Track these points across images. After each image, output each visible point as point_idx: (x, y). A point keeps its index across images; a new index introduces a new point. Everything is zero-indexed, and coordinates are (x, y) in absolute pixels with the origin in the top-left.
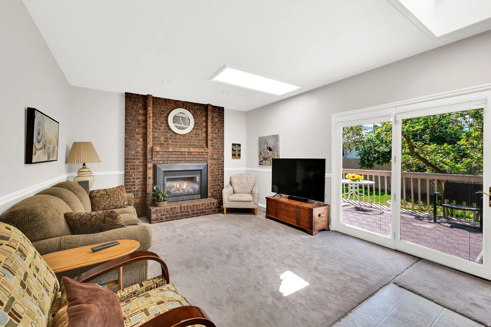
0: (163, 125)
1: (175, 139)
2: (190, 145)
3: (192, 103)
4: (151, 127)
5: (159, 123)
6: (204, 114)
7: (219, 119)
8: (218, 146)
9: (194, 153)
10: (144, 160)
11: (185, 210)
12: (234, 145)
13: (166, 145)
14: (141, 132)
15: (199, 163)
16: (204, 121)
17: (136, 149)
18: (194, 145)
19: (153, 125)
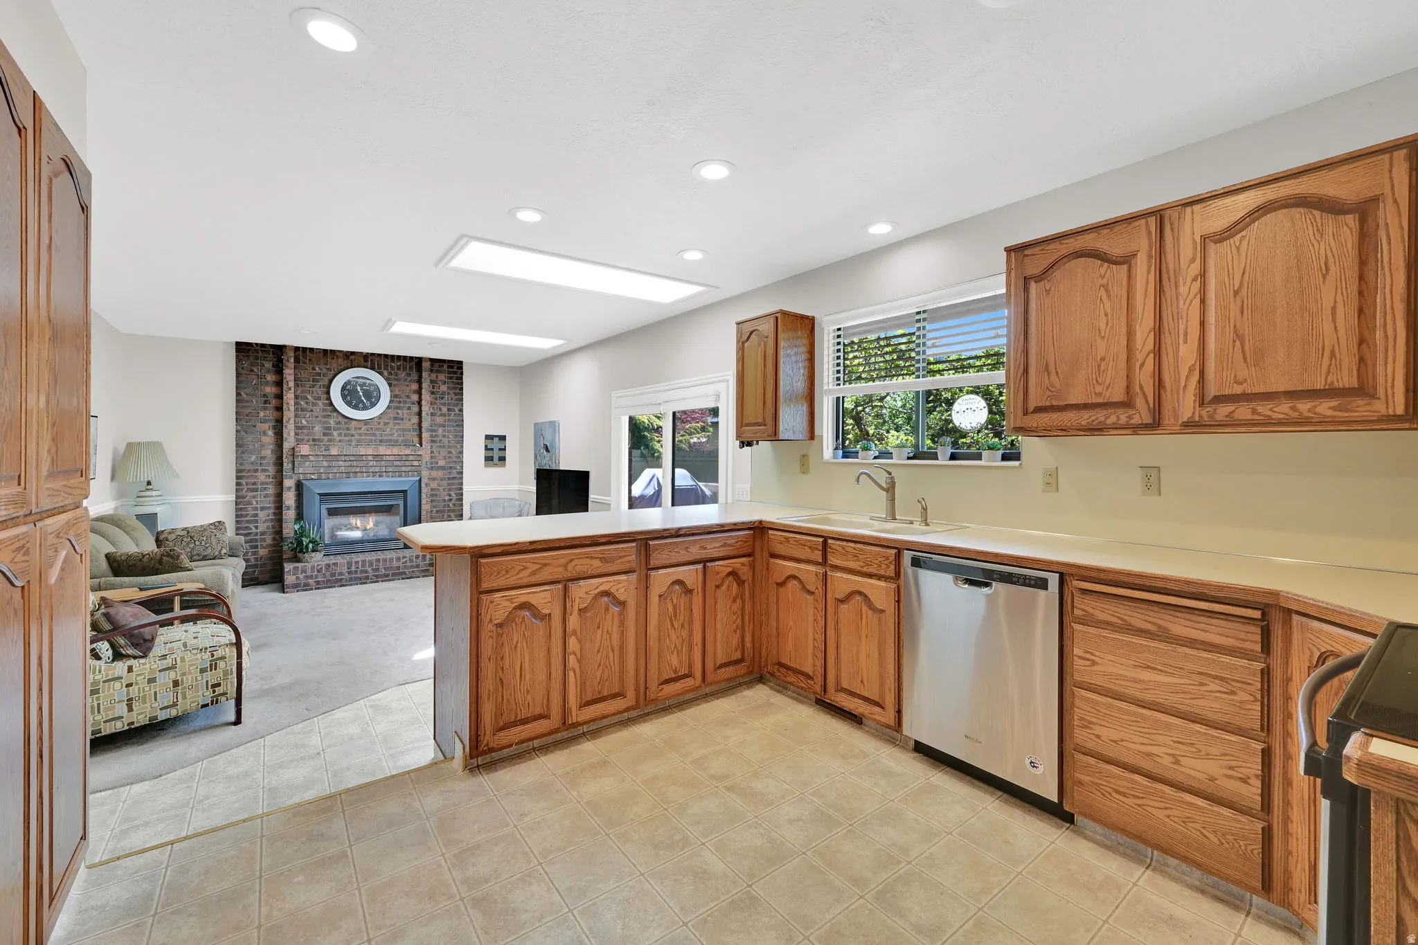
0: (320, 403)
1: (348, 429)
2: (381, 441)
3: (386, 356)
4: (292, 408)
5: (310, 398)
6: (415, 376)
7: (451, 385)
8: (449, 442)
9: (388, 458)
10: (276, 472)
11: (358, 568)
12: (488, 437)
13: (327, 442)
14: (271, 418)
15: (400, 476)
16: (415, 392)
17: (259, 452)
18: (391, 441)
19: (296, 404)
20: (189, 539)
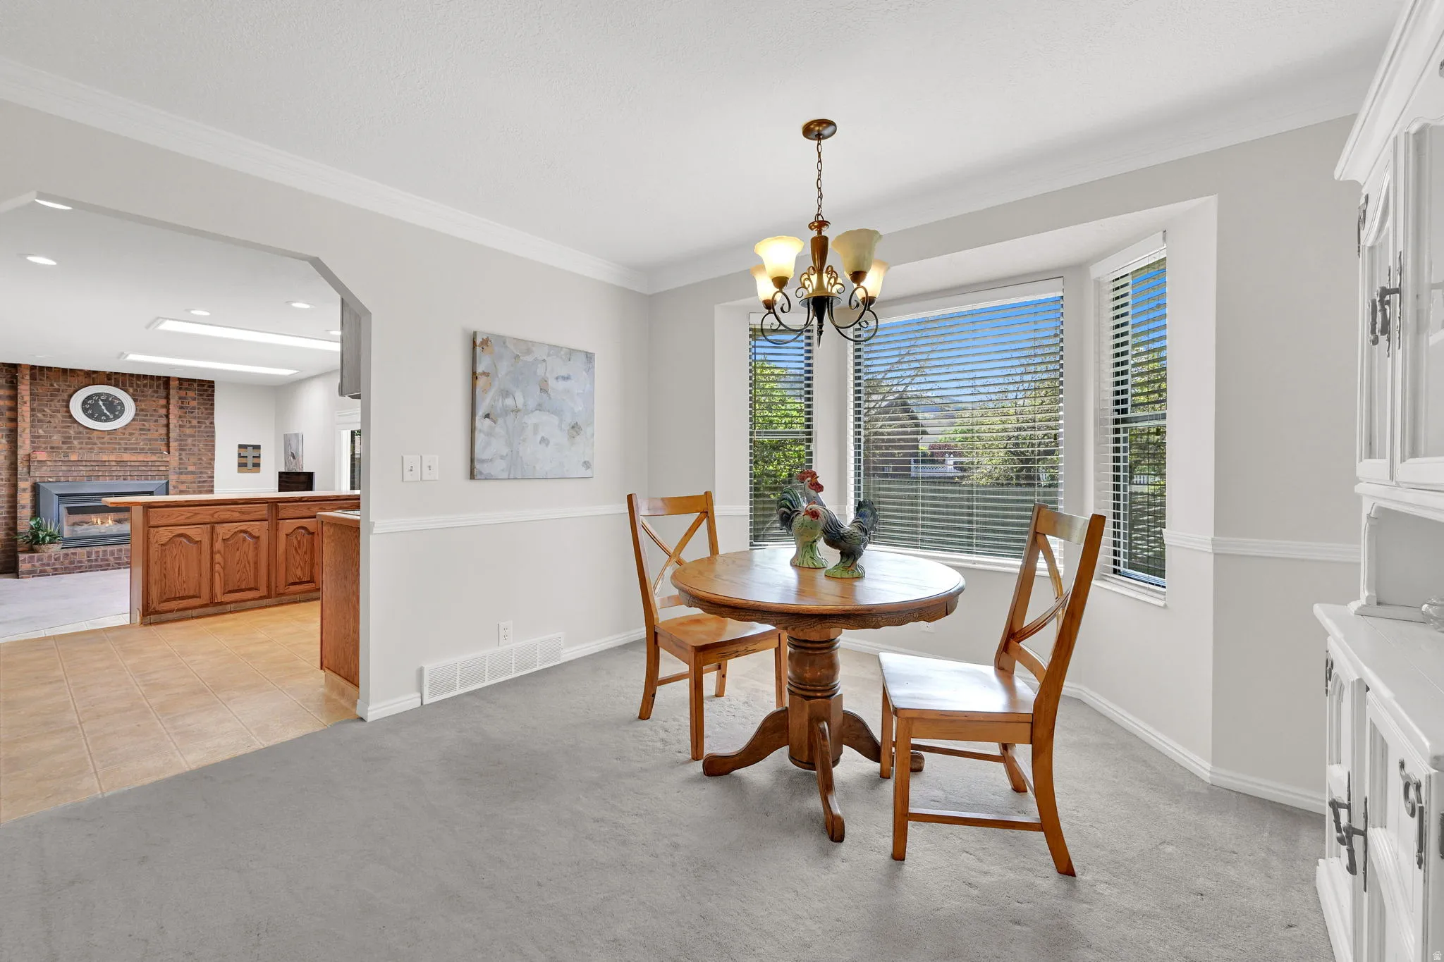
0: (59, 415)
1: (89, 438)
2: (126, 449)
3: (132, 375)
4: (28, 420)
5: (48, 411)
6: (162, 392)
7: (201, 401)
8: (199, 450)
9: (133, 464)
10: (10, 475)
12: (241, 446)
13: (67, 449)
14: (4, 427)
15: (146, 480)
16: (163, 407)
18: (136, 449)
19: (32, 416)
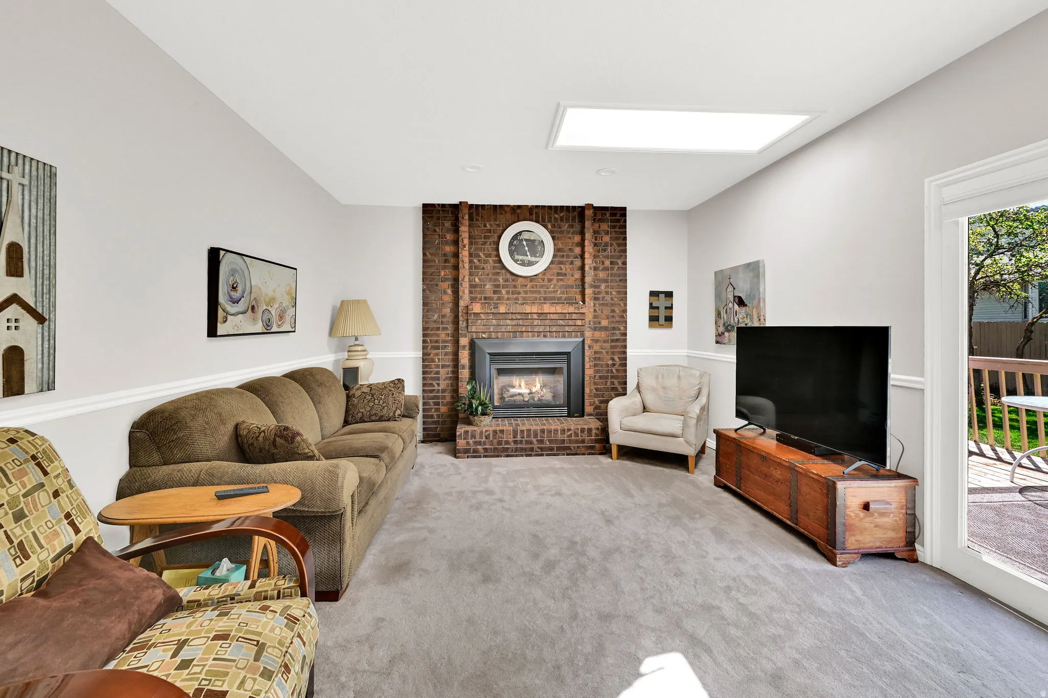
0: (490, 260)
1: (515, 286)
2: (545, 299)
3: (550, 207)
4: (467, 266)
5: (482, 256)
6: (577, 227)
7: (614, 235)
8: (612, 299)
9: (552, 316)
10: (454, 331)
11: (523, 437)
12: (653, 294)
13: (497, 300)
14: (450, 276)
15: (564, 336)
16: (577, 244)
17: (440, 310)
18: (554, 298)
19: (471, 262)
20: (370, 397)
